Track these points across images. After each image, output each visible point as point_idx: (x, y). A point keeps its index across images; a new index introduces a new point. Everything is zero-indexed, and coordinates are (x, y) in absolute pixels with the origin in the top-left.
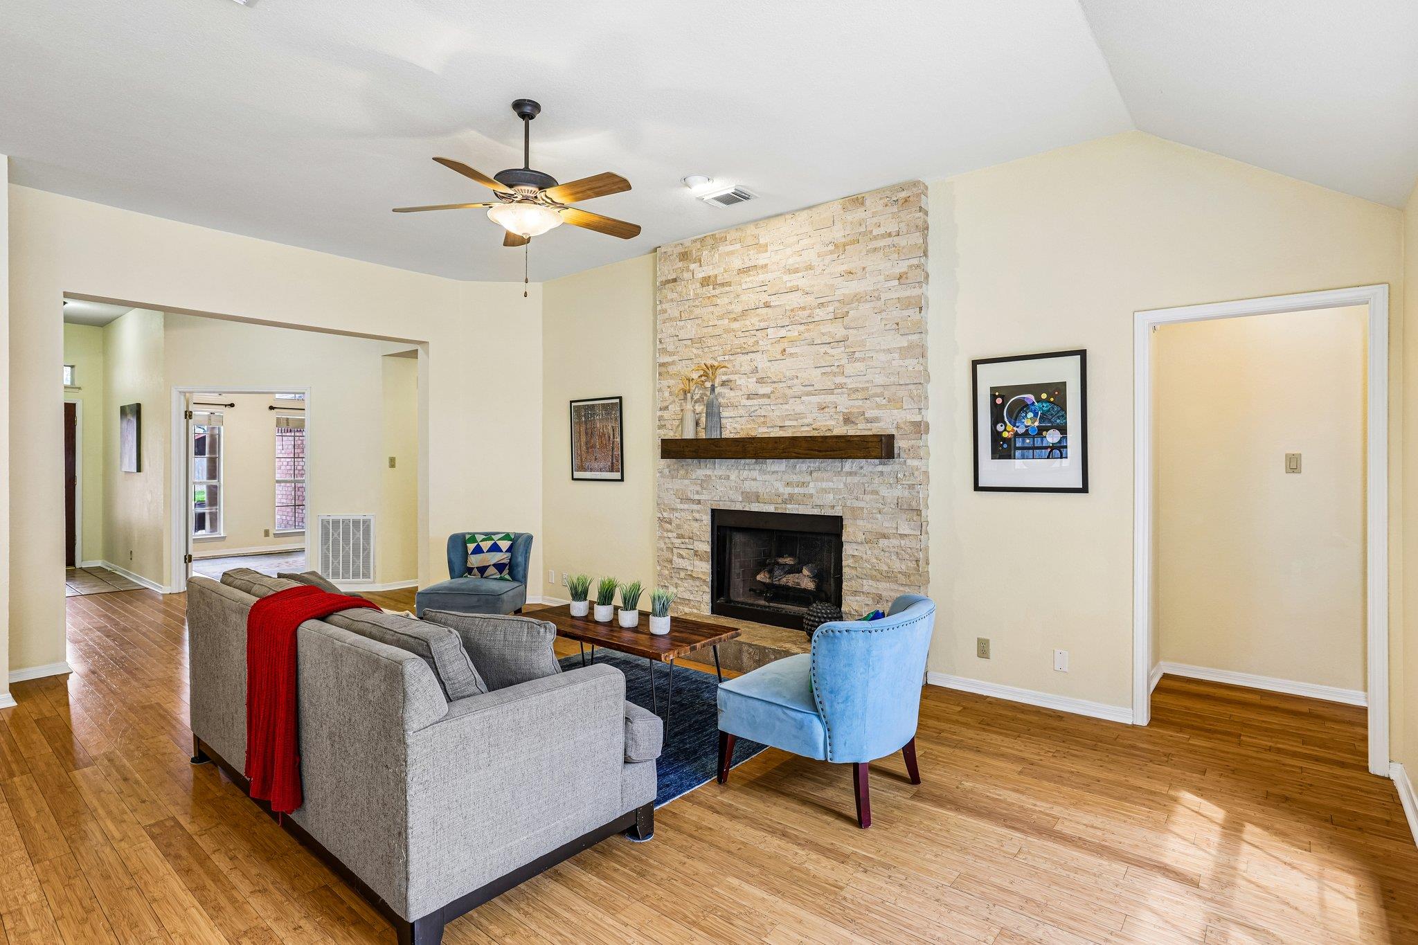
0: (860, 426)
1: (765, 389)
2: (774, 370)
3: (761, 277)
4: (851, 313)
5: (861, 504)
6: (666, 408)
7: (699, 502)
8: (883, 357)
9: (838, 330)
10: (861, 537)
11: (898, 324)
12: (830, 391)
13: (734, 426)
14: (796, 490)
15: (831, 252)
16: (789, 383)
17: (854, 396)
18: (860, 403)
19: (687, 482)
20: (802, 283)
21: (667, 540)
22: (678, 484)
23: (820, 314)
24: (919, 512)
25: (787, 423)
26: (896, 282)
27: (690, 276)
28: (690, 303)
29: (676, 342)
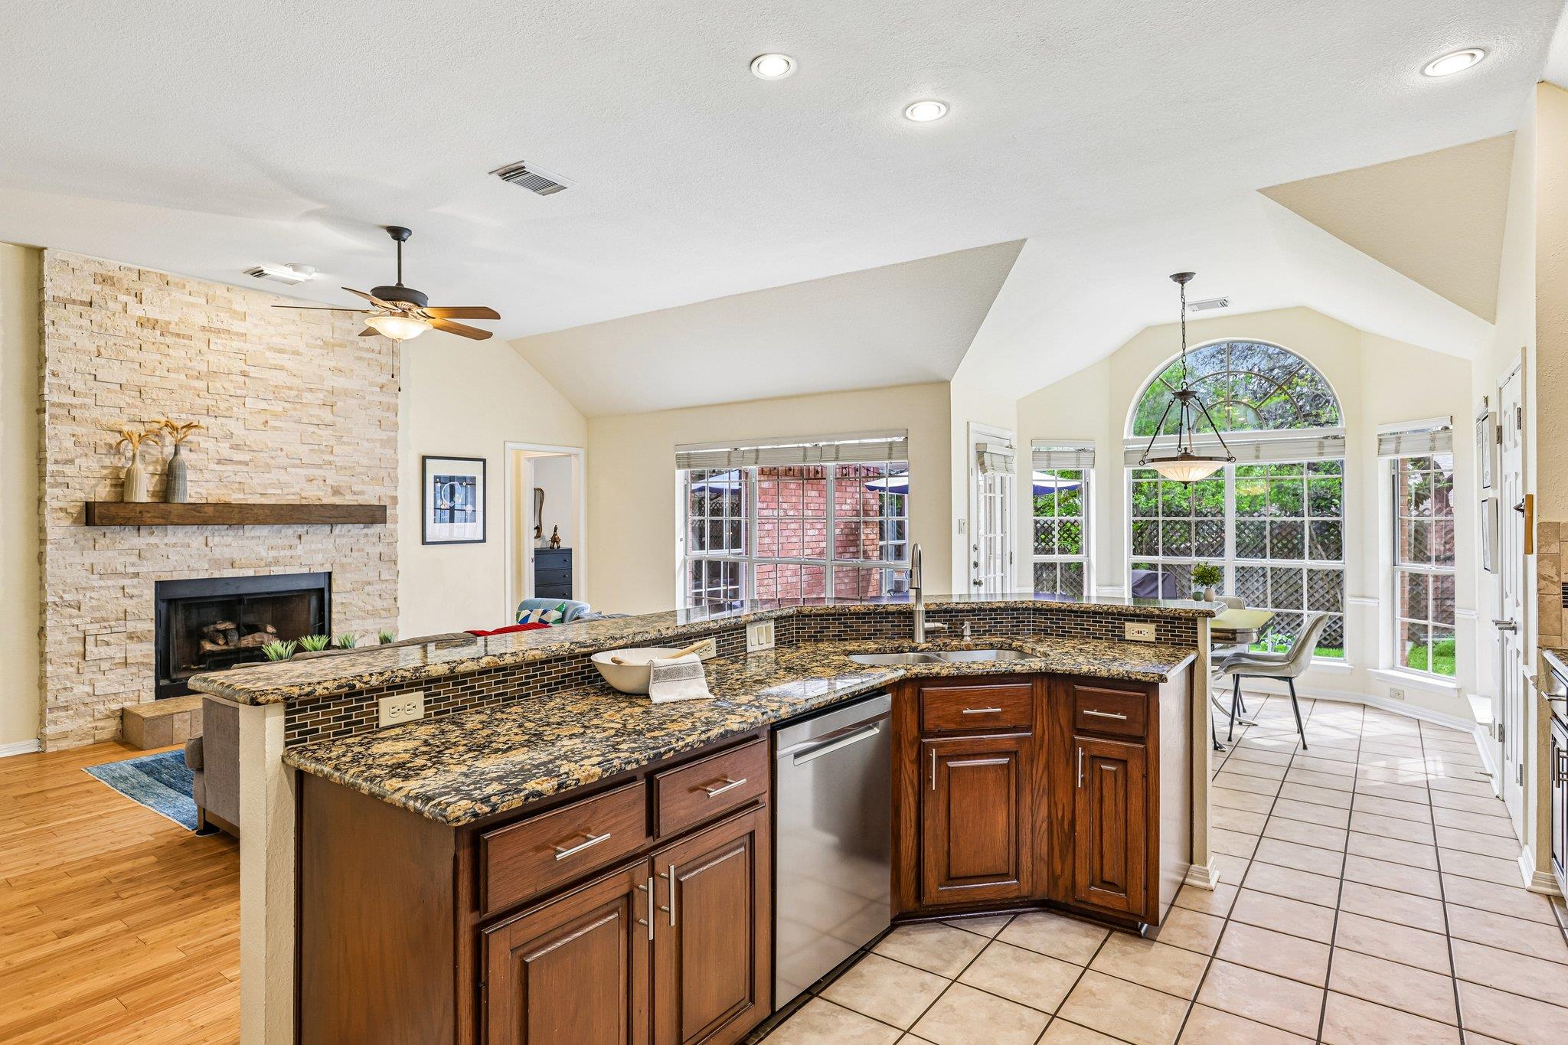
0: (347, 497)
1: (238, 456)
2: (252, 438)
3: (236, 344)
4: (339, 403)
5: (349, 560)
6: (71, 461)
7: (137, 575)
8: (366, 444)
9: (327, 416)
10: (349, 587)
11: (380, 421)
12: (319, 467)
13: (194, 490)
14: (282, 553)
15: (321, 347)
16: (273, 454)
17: (342, 472)
18: (347, 478)
19: (109, 553)
20: (288, 364)
21: (69, 629)
22: (90, 557)
23: (308, 397)
24: (395, 562)
25: (270, 491)
26: (378, 389)
27: (120, 307)
28: (119, 341)
29: (92, 383)
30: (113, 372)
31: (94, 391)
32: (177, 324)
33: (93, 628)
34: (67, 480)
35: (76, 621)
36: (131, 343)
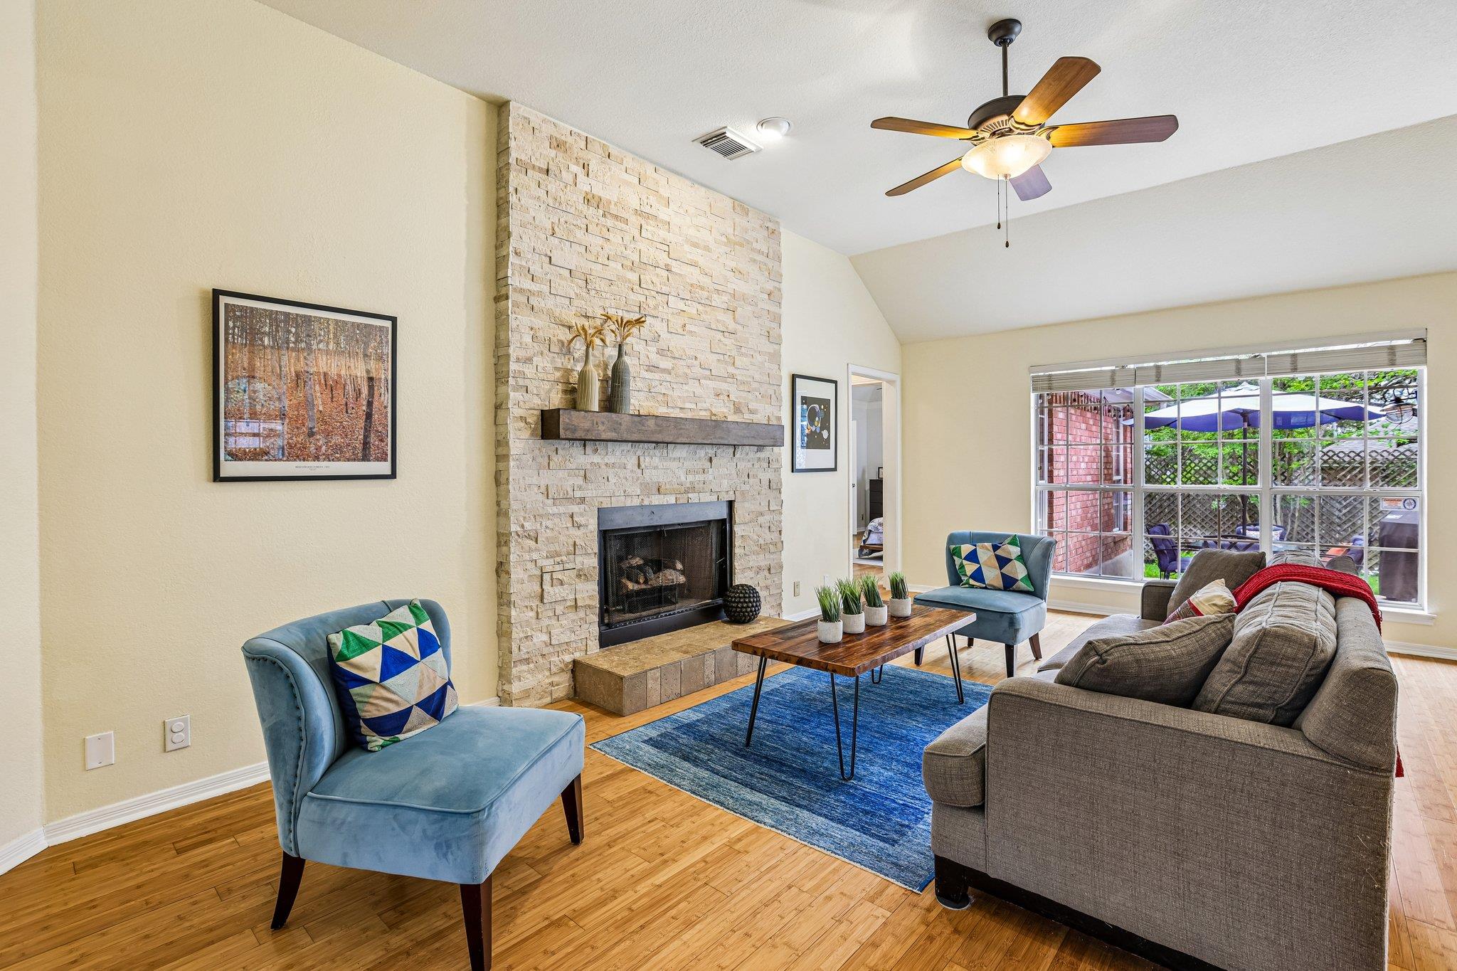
0: (745, 416)
1: (665, 363)
2: (675, 343)
3: (661, 233)
4: (739, 309)
5: (746, 487)
6: (529, 360)
7: (583, 500)
8: (758, 357)
9: (730, 322)
10: (748, 518)
11: (768, 333)
12: (725, 380)
14: (697, 478)
15: (725, 245)
16: (690, 362)
17: (741, 388)
18: (745, 395)
19: (561, 474)
20: (701, 261)
21: (529, 566)
22: (547, 478)
23: (716, 300)
24: (780, 491)
25: (688, 405)
26: (767, 297)
27: (570, 179)
28: (569, 218)
29: (546, 266)
30: (567, 256)
31: (549, 277)
32: (615, 204)
33: (548, 564)
34: (527, 382)
35: (535, 556)
36: (579, 222)
